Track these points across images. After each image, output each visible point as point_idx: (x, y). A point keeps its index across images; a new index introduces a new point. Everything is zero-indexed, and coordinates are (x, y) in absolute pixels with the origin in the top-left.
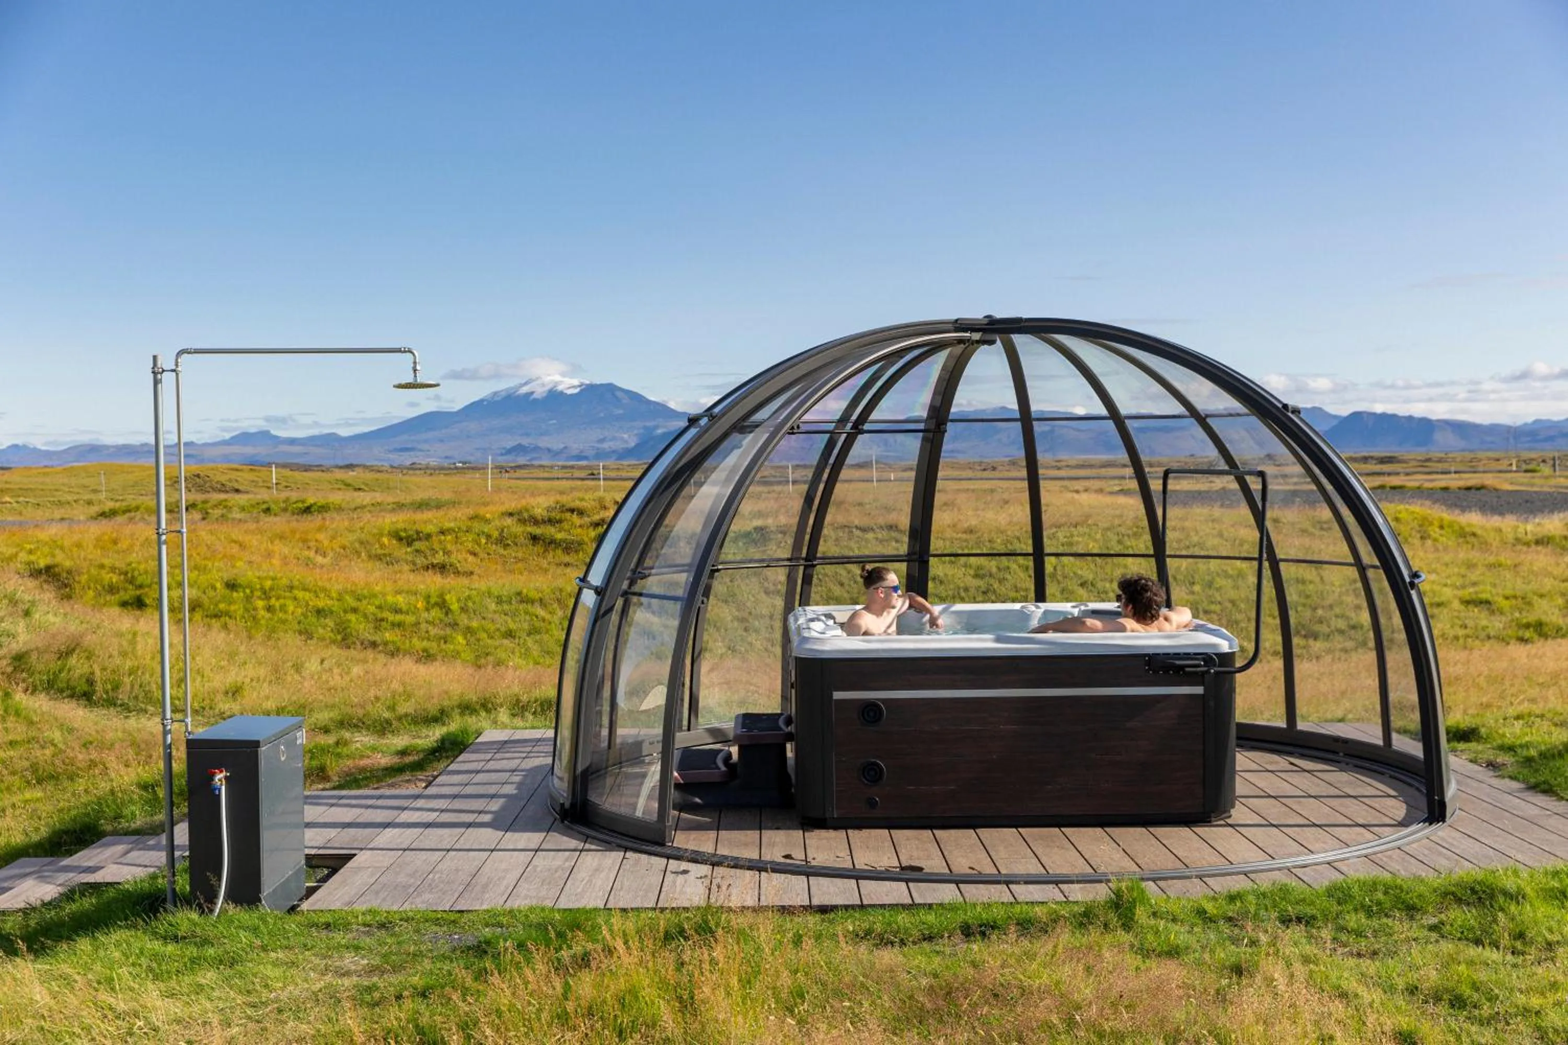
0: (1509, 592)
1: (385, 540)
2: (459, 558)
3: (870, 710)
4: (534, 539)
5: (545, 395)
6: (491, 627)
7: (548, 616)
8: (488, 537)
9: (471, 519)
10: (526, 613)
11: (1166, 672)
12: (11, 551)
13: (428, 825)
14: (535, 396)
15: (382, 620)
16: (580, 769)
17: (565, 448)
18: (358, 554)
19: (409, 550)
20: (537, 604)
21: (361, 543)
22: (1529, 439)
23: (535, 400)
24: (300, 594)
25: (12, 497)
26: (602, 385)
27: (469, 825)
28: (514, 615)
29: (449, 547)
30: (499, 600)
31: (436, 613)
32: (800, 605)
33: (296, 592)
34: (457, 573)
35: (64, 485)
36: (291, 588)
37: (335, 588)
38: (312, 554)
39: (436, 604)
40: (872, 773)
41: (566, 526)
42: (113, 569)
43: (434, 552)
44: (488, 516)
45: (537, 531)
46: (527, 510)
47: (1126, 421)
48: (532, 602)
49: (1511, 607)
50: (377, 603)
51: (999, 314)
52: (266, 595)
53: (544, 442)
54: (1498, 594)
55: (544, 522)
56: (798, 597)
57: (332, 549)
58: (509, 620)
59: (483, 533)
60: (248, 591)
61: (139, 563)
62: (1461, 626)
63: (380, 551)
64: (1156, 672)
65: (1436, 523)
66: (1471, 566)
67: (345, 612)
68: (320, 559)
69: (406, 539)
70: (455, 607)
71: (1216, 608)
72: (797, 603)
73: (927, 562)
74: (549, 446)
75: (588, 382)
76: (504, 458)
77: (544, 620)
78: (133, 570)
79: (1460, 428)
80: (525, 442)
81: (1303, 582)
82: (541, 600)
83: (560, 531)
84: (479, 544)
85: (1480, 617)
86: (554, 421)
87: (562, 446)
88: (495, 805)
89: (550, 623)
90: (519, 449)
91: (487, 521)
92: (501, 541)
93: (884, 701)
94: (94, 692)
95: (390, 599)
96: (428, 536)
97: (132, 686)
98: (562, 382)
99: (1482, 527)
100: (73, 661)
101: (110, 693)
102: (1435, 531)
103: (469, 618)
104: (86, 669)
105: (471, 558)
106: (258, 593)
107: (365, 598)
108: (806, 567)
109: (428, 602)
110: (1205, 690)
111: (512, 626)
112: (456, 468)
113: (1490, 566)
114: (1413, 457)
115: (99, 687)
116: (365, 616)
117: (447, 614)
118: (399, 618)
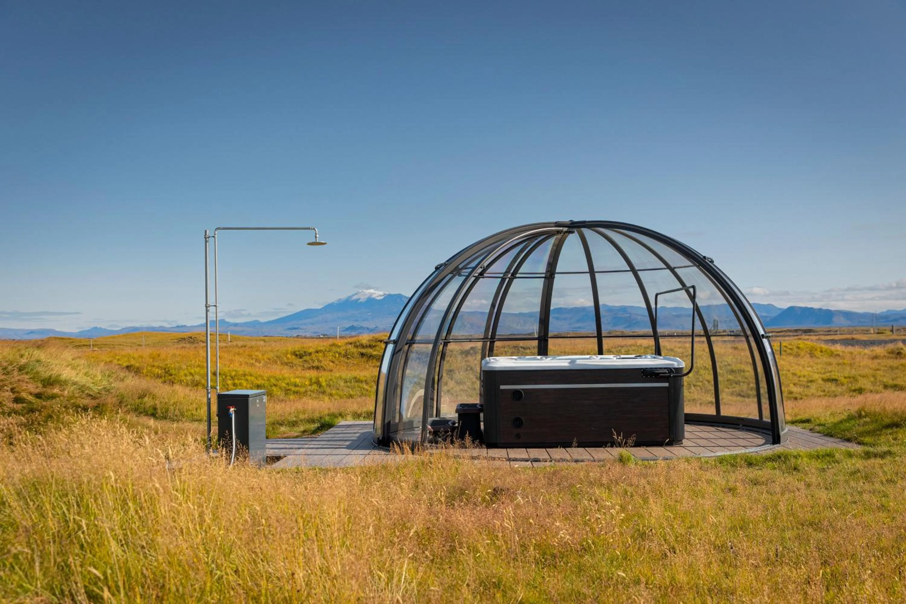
0: (846, 375)
1: (289, 356)
2: (325, 363)
3: (517, 393)
4: (362, 355)
5: (365, 300)
6: (341, 393)
7: (369, 389)
8: (340, 354)
9: (332, 345)
10: (359, 387)
11: (651, 376)
12: (110, 359)
13: (317, 448)
14: (360, 301)
15: (288, 390)
16: (386, 421)
17: (376, 327)
18: (276, 363)
19: (301, 360)
20: (364, 383)
21: (277, 357)
22: (884, 320)
23: (361, 302)
24: (249, 378)
25: (98, 348)
26: (395, 295)
27: (336, 448)
28: (353, 388)
29: (321, 359)
30: (346, 382)
31: (315, 387)
32: (489, 356)
33: (247, 377)
34: (325, 370)
35: (124, 342)
36: (245, 375)
37: (266, 375)
38: (254, 361)
39: (315, 383)
40: (518, 423)
41: (377, 348)
42: (158, 367)
43: (313, 361)
44: (339, 344)
45: (364, 351)
46: (359, 341)
47: (638, 272)
48: (362, 382)
49: (847, 382)
50: (286, 382)
51: (576, 220)
52: (232, 378)
53: (365, 324)
54: (841, 376)
55: (366, 347)
56: (487, 353)
57: (263, 360)
58: (350, 390)
59: (337, 352)
60: (224, 377)
61: (171, 364)
62: (822, 391)
63: (286, 361)
64: (646, 376)
65: (819, 350)
66: (830, 364)
67: (271, 386)
68: (257, 364)
69: (299, 355)
70: (324, 384)
71: (700, 384)
72: (487, 355)
73: (547, 340)
74: (368, 326)
75: (387, 293)
76: (345, 332)
77: (367, 390)
78: (168, 368)
79: (847, 315)
80: (355, 324)
81: (744, 371)
82: (366, 381)
83: (375, 351)
84: (335, 357)
85: (832, 387)
86: (370, 314)
87: (375, 326)
88: (348, 443)
89: (370, 392)
90: (352, 328)
91: (339, 347)
92: (346, 356)
93: (523, 390)
94: (157, 413)
95: (292, 380)
96: (310, 354)
97: (175, 410)
98: (375, 293)
99: (843, 352)
100: (146, 399)
101: (164, 414)
102: (818, 353)
103: (331, 390)
104: (152, 403)
105: (331, 364)
106: (229, 377)
107: (281, 380)
108: (491, 342)
109: (311, 382)
110: (669, 385)
111: (352, 393)
112: (320, 338)
113: (839, 364)
114: (821, 329)
115: (159, 411)
116: (281, 388)
117: (320, 387)
118: (297, 389)
